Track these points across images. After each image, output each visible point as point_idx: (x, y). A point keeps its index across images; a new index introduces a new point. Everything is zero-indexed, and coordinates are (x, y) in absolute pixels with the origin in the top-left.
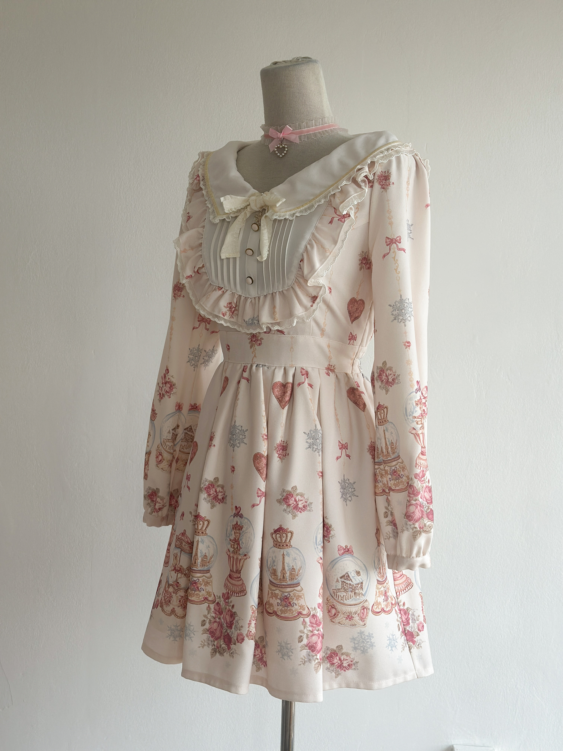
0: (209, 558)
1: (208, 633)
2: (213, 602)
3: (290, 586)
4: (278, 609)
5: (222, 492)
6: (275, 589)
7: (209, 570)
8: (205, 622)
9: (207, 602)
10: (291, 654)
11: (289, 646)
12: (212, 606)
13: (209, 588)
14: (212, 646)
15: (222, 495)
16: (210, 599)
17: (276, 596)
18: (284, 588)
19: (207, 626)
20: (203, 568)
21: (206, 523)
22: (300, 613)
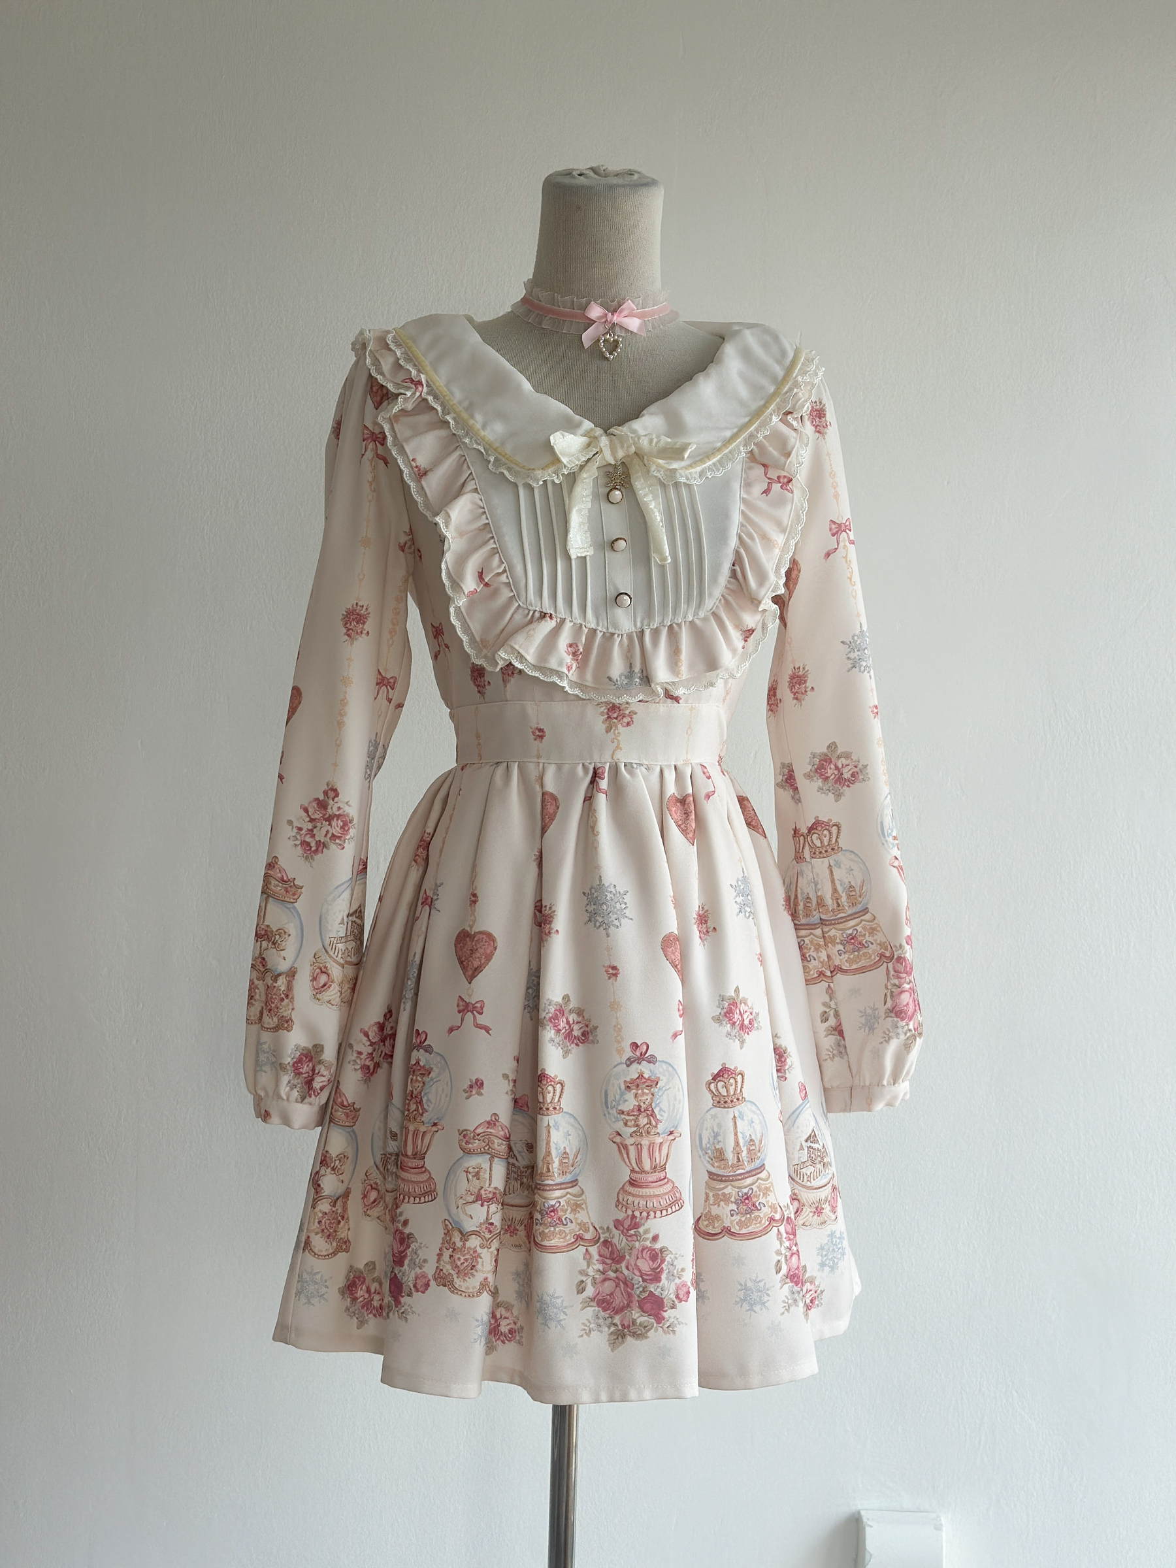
0: (571, 1157)
1: (594, 1304)
2: (595, 1241)
3: (750, 1173)
4: (732, 1222)
5: (580, 1022)
6: (722, 1186)
7: (577, 1180)
8: (584, 1284)
9: (582, 1243)
10: (766, 1298)
11: (761, 1285)
12: (594, 1250)
13: (582, 1216)
14: (609, 1327)
15: (580, 1029)
16: (588, 1236)
17: (726, 1199)
18: (743, 1179)
19: (590, 1291)
20: (563, 1179)
21: (558, 1087)
22: (772, 1219)
